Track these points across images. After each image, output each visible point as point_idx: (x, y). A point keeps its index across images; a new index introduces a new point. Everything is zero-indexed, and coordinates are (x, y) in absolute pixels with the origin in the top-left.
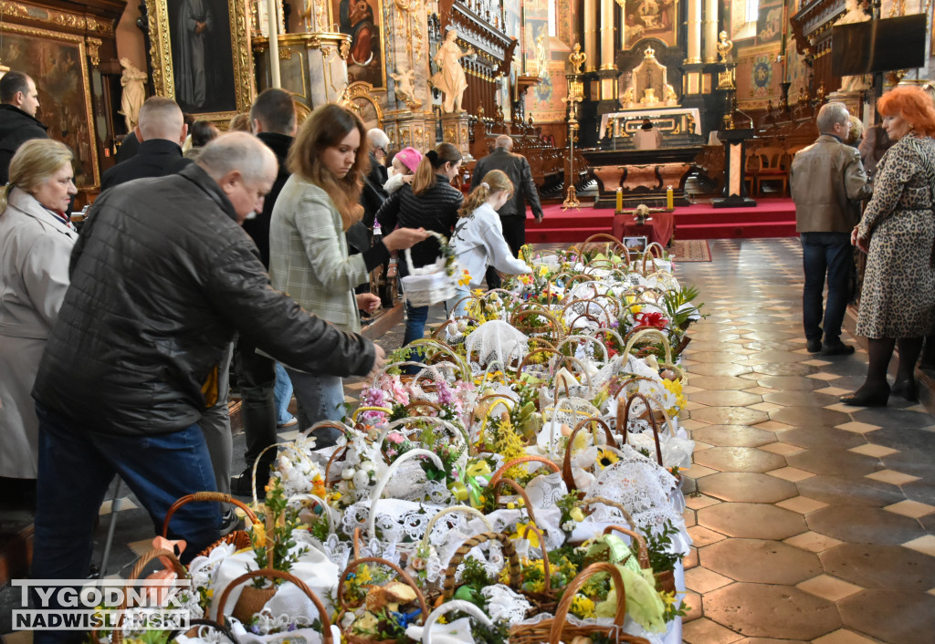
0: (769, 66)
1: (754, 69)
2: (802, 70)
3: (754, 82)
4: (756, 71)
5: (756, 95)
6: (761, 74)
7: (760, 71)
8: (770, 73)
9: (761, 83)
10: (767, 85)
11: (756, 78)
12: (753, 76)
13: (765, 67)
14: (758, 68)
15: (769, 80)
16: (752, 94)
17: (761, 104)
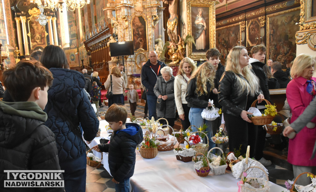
0: (74, 55)
1: (70, 56)
2: (86, 57)
3: (70, 59)
4: (71, 57)
5: (72, 63)
6: (72, 57)
7: (72, 56)
8: (75, 57)
9: (73, 60)
10: (74, 60)
11: (71, 58)
12: (70, 58)
13: (73, 55)
14: (71, 56)
15: (75, 59)
16: (70, 63)
17: (73, 66)
